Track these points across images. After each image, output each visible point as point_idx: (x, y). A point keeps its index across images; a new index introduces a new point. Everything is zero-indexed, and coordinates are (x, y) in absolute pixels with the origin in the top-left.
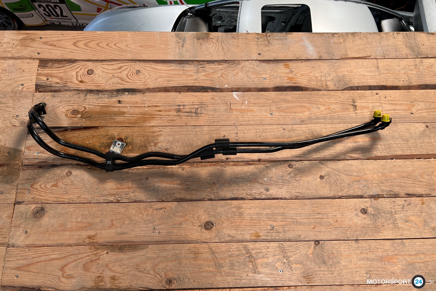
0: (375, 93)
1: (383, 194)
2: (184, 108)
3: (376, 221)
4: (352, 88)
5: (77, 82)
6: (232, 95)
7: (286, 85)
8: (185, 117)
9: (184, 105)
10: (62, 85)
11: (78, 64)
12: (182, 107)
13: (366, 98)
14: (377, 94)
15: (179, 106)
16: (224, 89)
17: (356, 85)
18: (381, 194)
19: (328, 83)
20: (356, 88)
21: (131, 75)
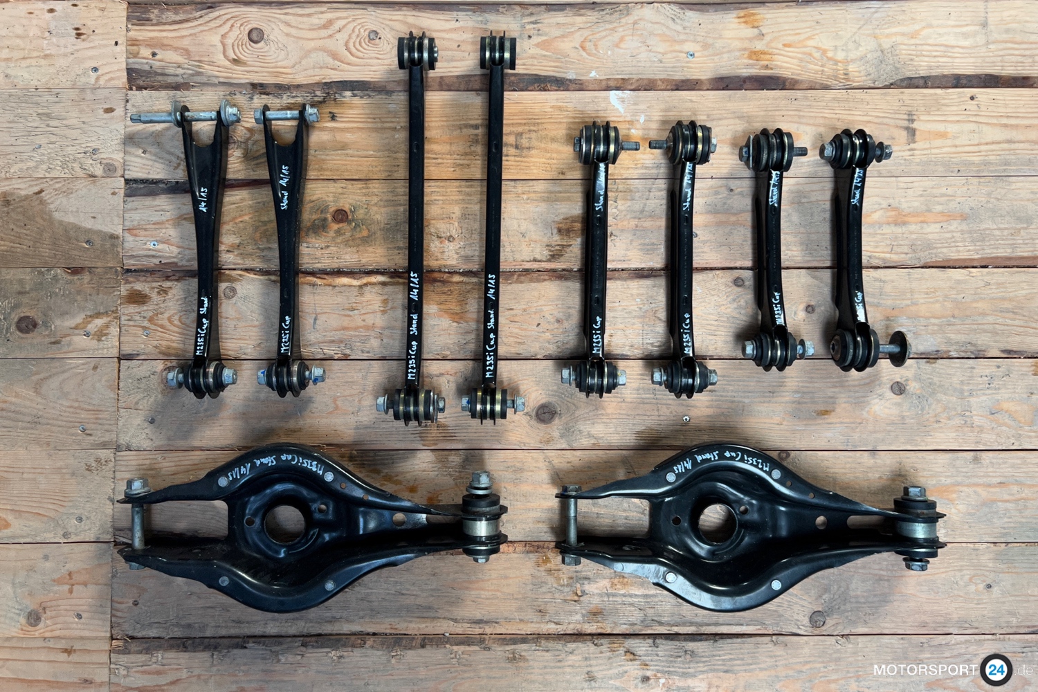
0: (969, 96)
1: (949, 349)
3: (922, 409)
4: (911, 83)
5: (227, 63)
6: (607, 98)
7: (745, 72)
10: (191, 72)
11: (222, 12)
12: (483, 131)
13: (944, 108)
14: (972, 98)
15: (477, 127)
16: (588, 81)
17: (923, 73)
18: (945, 349)
19: (852, 68)
20: (921, 82)
21: (357, 44)
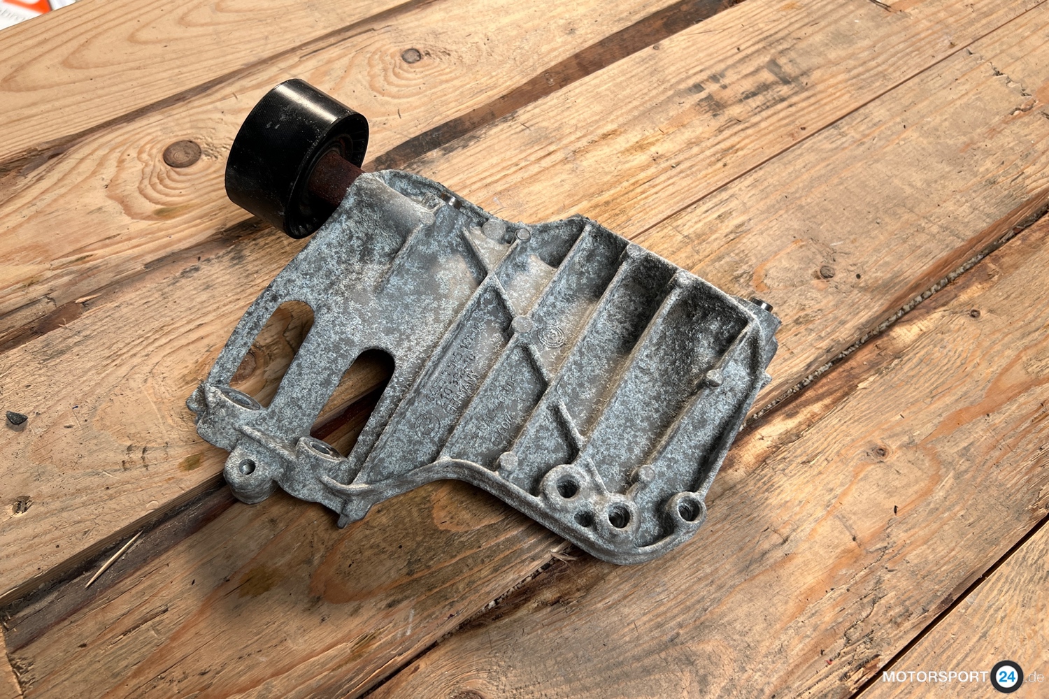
2: (724, 87)
5: (143, 224)
8: (764, 114)
9: (714, 78)
10: (66, 279)
11: (86, 150)
12: (712, 88)
15: (698, 87)
21: (393, 78)
